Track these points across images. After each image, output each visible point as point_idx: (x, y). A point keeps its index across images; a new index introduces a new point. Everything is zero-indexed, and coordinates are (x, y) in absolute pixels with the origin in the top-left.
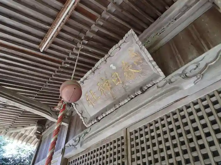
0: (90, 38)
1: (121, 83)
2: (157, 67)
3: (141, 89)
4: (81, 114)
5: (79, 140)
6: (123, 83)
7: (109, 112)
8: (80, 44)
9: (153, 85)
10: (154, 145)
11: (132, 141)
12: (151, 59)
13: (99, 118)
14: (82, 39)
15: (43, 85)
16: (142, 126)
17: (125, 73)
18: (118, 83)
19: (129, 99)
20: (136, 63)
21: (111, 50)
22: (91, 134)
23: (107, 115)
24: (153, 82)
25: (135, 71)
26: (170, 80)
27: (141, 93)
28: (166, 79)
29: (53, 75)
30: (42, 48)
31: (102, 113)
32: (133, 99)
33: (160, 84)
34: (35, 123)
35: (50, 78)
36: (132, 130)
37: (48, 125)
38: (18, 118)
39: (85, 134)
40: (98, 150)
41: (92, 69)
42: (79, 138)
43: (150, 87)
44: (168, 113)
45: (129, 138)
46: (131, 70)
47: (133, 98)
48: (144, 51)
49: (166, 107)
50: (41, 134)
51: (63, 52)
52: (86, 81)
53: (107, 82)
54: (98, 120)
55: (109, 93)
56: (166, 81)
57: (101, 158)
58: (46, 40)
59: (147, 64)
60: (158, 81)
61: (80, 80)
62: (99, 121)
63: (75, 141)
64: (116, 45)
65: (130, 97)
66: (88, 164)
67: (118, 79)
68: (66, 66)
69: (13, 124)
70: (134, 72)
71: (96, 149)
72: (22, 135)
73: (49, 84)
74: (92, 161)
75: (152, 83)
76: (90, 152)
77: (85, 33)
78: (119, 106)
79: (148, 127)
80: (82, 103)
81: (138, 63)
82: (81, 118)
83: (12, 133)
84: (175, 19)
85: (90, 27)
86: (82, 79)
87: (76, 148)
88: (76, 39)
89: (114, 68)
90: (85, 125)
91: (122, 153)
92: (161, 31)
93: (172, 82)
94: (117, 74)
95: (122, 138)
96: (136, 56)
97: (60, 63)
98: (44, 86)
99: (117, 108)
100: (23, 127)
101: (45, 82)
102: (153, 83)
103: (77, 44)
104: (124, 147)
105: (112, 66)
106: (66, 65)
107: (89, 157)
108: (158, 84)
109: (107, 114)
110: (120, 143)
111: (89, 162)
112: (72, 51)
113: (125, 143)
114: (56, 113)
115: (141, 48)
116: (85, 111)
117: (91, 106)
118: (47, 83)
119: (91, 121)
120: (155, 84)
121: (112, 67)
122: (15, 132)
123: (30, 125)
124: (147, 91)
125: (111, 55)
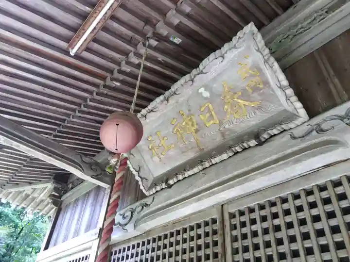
0: (162, 37)
1: (218, 122)
2: (294, 98)
3: (257, 136)
4: (138, 172)
5: (132, 216)
6: (221, 123)
7: (190, 173)
8: (144, 45)
9: (282, 132)
10: (280, 242)
11: (233, 230)
12: (285, 83)
13: (171, 182)
14: (148, 36)
15: (68, 115)
16: (255, 205)
17: (226, 107)
18: (212, 122)
19: (231, 154)
20: (251, 88)
21: (205, 61)
22: (154, 208)
23: (185, 178)
24: (283, 126)
25: (247, 103)
26: (318, 125)
27: (257, 145)
28: (309, 123)
29: (88, 100)
30: (73, 48)
31: (177, 174)
32: (239, 154)
33: (297, 132)
34: (50, 178)
35: (84, 103)
36: (233, 209)
37: (72, 183)
38: (22, 169)
39: (143, 207)
40: (166, 237)
41: (165, 95)
42: (132, 213)
43: (275, 135)
44: (310, 186)
45: (227, 224)
46: (239, 101)
47: (238, 152)
48: (271, 67)
49: (305, 174)
50: (60, 197)
51: (111, 58)
52: (152, 114)
53: (191, 120)
54: (169, 184)
55: (192, 140)
56: (309, 126)
57: (172, 252)
58: (81, 34)
59: (272, 92)
60: (292, 125)
61: (141, 113)
62: (170, 186)
63: (124, 218)
64: (217, 52)
65: (232, 150)
66: (147, 260)
67: (211, 115)
68: (114, 85)
69: (13, 178)
70: (244, 105)
71: (161, 234)
72: (27, 196)
73: (80, 115)
74: (154, 254)
75: (279, 128)
76: (150, 238)
77: (154, 26)
78: (211, 164)
79: (267, 208)
80: (139, 152)
81: (255, 89)
82: (137, 178)
83: (11, 193)
84: (326, 10)
85: (165, 15)
86: (144, 111)
87: (127, 230)
88: (137, 36)
89: (206, 94)
90: (144, 191)
91: (213, 249)
92: (297, 32)
93: (322, 131)
94: (210, 106)
95: (214, 221)
96: (252, 76)
97: (104, 78)
98: (71, 117)
99: (207, 168)
100: (30, 183)
101: (74, 110)
102: (283, 128)
103: (136, 45)
104: (217, 238)
105: (202, 90)
106: (114, 83)
107: (150, 247)
108: (291, 131)
109: (186, 176)
110: (208, 229)
111: (149, 256)
112: (127, 57)
113: (220, 232)
114: (91, 166)
115: (266, 61)
116: (145, 166)
117: (156, 159)
118: (77, 112)
119: (156, 185)
120: (285, 130)
121: (202, 93)
122: (16, 192)
123: (40, 181)
124: (269, 142)
125: (204, 71)
